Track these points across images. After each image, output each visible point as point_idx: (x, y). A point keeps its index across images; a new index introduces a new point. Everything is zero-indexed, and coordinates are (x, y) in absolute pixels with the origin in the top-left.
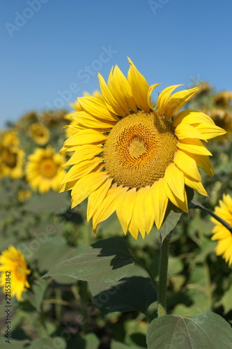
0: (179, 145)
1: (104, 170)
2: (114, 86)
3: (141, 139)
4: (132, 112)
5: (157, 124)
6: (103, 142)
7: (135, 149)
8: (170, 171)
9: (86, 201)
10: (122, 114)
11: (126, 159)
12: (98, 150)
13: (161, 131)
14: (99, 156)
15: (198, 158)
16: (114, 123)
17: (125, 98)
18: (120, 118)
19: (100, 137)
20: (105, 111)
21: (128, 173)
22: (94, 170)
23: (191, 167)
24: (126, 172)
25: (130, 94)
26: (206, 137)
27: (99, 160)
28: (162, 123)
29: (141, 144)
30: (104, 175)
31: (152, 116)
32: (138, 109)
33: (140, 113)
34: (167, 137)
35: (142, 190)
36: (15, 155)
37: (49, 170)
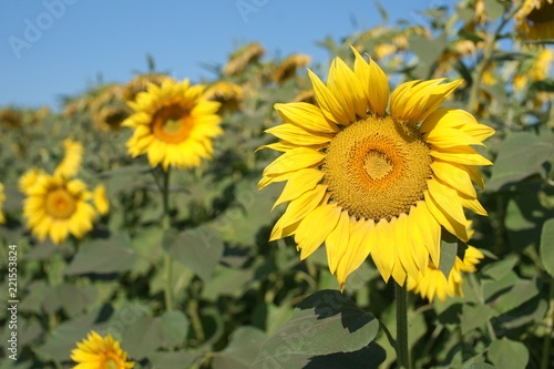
1: (330, 200)
2: (338, 87)
3: (381, 153)
4: (358, 118)
5: (399, 129)
6: (320, 166)
7: (376, 168)
10: (346, 121)
11: (365, 182)
12: (319, 175)
13: (408, 139)
14: (321, 182)
16: (333, 135)
17: (354, 101)
18: (341, 127)
19: (316, 157)
21: (371, 201)
22: (320, 203)
23: (464, 181)
24: (368, 199)
26: (478, 141)
27: (322, 188)
28: (406, 129)
29: (382, 160)
30: (333, 208)
31: (389, 122)
33: (370, 119)
35: (395, 220)
37: (62, 206)
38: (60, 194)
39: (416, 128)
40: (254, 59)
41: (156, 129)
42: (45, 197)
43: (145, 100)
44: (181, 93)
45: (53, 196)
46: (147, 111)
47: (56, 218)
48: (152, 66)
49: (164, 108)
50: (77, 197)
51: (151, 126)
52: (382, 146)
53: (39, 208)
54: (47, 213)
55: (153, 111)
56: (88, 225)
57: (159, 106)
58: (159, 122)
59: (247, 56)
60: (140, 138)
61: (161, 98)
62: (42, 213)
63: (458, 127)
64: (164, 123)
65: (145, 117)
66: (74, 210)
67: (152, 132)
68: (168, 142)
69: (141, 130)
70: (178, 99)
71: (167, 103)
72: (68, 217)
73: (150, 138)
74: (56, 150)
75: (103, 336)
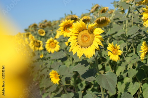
0: (95, 36)
1: (79, 45)
2: (77, 26)
3: (86, 36)
4: (82, 30)
5: (89, 32)
6: (77, 39)
7: (85, 39)
8: (94, 42)
9: (76, 53)
10: (80, 31)
11: (83, 41)
12: (77, 40)
13: (90, 33)
14: (77, 42)
15: (100, 38)
16: (79, 33)
17: (81, 28)
18: (80, 32)
19: (76, 37)
20: (76, 31)
21: (85, 44)
22: (77, 45)
23: (99, 41)
24: (84, 44)
25: (82, 27)
26: (100, 33)
28: (90, 32)
29: (86, 37)
30: (79, 46)
31: (87, 31)
32: (84, 29)
33: (84, 30)
34: (92, 35)
35: (89, 47)
36: (39, 43)
37: (53, 45)
38: (52, 43)
39: (91, 31)
40: (97, 8)
41: (65, 30)
42: (49, 44)
43: (62, 24)
44: (69, 22)
45: (51, 43)
46: (63, 27)
47: (52, 48)
48: (72, 13)
49: (66, 25)
50: (56, 43)
51: (64, 29)
52: (86, 35)
53: (48, 46)
54: (50, 47)
55: (64, 26)
56: (59, 49)
57: (65, 25)
58: (66, 28)
59: (95, 8)
60: (62, 32)
61: (65, 24)
62: (49, 47)
63: (97, 31)
64: (67, 28)
65: (62, 28)
66: (56, 46)
67: (64, 30)
68: (68, 32)
69: (62, 30)
70: (69, 23)
71: (67, 24)
72: (54, 48)
73: (64, 31)
74: (55, 33)
75: (54, 70)
